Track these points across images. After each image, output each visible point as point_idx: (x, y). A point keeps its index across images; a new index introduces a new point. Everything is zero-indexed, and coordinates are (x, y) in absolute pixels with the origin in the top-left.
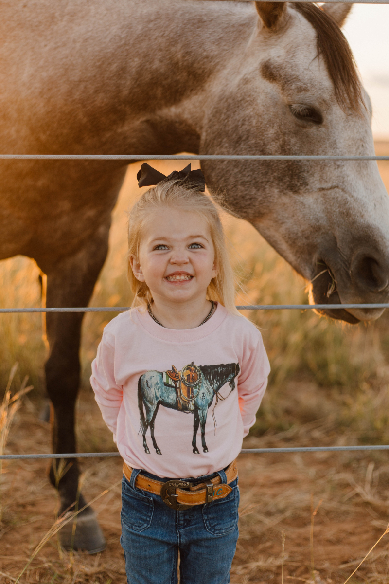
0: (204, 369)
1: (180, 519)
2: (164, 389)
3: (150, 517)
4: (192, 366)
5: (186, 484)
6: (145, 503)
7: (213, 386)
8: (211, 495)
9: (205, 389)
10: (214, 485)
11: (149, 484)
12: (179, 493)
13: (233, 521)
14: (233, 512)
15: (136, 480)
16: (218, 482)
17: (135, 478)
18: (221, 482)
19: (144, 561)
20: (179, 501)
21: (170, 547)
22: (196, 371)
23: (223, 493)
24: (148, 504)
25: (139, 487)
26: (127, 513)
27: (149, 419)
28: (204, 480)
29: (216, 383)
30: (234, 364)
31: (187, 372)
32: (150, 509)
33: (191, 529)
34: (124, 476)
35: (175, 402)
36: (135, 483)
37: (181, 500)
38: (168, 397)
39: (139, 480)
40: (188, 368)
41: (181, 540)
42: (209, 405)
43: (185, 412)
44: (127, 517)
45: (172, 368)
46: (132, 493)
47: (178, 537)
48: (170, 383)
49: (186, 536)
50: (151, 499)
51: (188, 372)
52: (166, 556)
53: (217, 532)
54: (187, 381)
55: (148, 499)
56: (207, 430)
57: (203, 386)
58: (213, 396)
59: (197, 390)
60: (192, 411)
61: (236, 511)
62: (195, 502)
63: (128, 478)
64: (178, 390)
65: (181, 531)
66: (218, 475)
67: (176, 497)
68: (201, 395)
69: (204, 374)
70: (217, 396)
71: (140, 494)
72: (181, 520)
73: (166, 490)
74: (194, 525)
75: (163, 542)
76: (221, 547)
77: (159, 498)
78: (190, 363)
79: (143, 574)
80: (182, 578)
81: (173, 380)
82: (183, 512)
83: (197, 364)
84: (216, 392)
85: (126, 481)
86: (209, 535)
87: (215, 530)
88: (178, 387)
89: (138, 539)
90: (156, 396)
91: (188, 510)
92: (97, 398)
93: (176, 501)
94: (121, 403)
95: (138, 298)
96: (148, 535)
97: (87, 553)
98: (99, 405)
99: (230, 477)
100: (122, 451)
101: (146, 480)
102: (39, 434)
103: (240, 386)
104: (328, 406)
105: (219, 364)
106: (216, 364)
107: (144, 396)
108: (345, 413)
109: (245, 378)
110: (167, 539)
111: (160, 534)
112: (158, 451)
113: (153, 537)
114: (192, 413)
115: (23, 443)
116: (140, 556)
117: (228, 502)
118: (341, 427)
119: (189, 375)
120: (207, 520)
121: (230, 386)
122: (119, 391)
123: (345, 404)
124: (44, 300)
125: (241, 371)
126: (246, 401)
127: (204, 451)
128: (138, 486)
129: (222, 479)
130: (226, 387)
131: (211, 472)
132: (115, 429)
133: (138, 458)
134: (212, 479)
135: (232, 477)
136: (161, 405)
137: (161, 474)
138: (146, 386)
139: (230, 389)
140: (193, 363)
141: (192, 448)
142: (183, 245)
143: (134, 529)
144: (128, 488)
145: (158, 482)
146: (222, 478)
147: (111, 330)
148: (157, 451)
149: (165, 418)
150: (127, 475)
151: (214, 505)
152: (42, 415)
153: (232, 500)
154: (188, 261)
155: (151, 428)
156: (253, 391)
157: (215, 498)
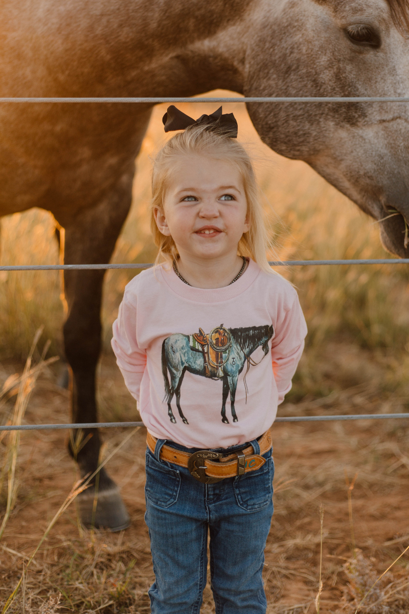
0: (234, 332)
1: (210, 493)
2: (190, 353)
3: (176, 492)
4: (221, 329)
5: (215, 455)
6: (171, 476)
7: (244, 350)
8: (243, 466)
9: (235, 354)
10: (246, 456)
11: (175, 455)
12: (208, 463)
13: (267, 495)
14: (268, 486)
15: (161, 451)
16: (250, 452)
17: (159, 450)
18: (253, 453)
19: (170, 540)
20: (208, 474)
21: (199, 524)
22: (226, 334)
23: (256, 465)
24: (174, 478)
25: (165, 459)
26: (152, 487)
27: (175, 386)
28: (235, 451)
29: (248, 347)
30: (268, 326)
31: (215, 335)
32: (177, 483)
33: (221, 504)
34: (148, 448)
35: (203, 367)
36: (160, 455)
37: (210, 472)
38: (194, 363)
39: (164, 451)
40: (217, 331)
41: (211, 516)
42: (240, 371)
43: (213, 379)
44: (152, 491)
45: (200, 331)
46: (157, 466)
47: (207, 513)
48: (197, 348)
49: (216, 511)
50: (178, 472)
51: (217, 335)
52: (194, 535)
53: (250, 507)
54: (216, 345)
55: (174, 472)
56: (237, 398)
57: (233, 351)
58: (244, 361)
59: (227, 354)
60: (220, 378)
61: (270, 484)
62: (226, 475)
63: (152, 449)
64: (206, 355)
65: (210, 506)
66: (251, 445)
67: (204, 469)
68: (231, 360)
69: (234, 338)
70: (248, 361)
71: (166, 467)
72: (211, 495)
73: (194, 461)
74: (225, 499)
75: (191, 519)
76: (254, 524)
77: (186, 471)
78: (219, 326)
79: (170, 554)
80: (212, 557)
81: (200, 344)
82: (212, 486)
83: (226, 327)
84: (247, 357)
85: (150, 453)
86: (241, 510)
87: (248, 505)
88: (206, 351)
89: (163, 516)
90: (182, 362)
91: (218, 483)
92: (118, 363)
93: (205, 473)
94: (144, 367)
95: (162, 253)
96: (174, 512)
97: (109, 530)
98: (121, 370)
99: (263, 447)
100: (146, 419)
101: (172, 452)
102: (57, 402)
103: (275, 349)
104: (371, 370)
105: (251, 326)
106: (247, 326)
107: (169, 361)
108: (389, 377)
109: (280, 341)
110: (195, 515)
111: (187, 510)
112: (185, 420)
113: (181, 513)
114: (221, 380)
115: (40, 412)
116: (167, 535)
117: (262, 474)
118: (385, 392)
119: (218, 339)
120: (239, 494)
121: (263, 350)
122: (143, 355)
123: (389, 367)
124: (62, 256)
125: (275, 334)
126: (281, 365)
127: (234, 421)
128: (163, 458)
129: (255, 450)
130: (259, 351)
131: (243, 442)
132: (138, 396)
133: (163, 427)
134: (243, 449)
135: (266, 448)
136: (187, 372)
137: (188, 444)
138: (170, 350)
139: (263, 353)
140: (222, 325)
141: (222, 418)
142: (213, 197)
143: (160, 505)
144: (152, 460)
145: (185, 453)
146: (254, 448)
147: (133, 289)
148: (183, 421)
149: (191, 385)
150: (151, 446)
151: (247, 479)
152: (60, 381)
153: (266, 473)
154: (218, 214)
155: (177, 396)
156: (288, 355)
157: (248, 470)
